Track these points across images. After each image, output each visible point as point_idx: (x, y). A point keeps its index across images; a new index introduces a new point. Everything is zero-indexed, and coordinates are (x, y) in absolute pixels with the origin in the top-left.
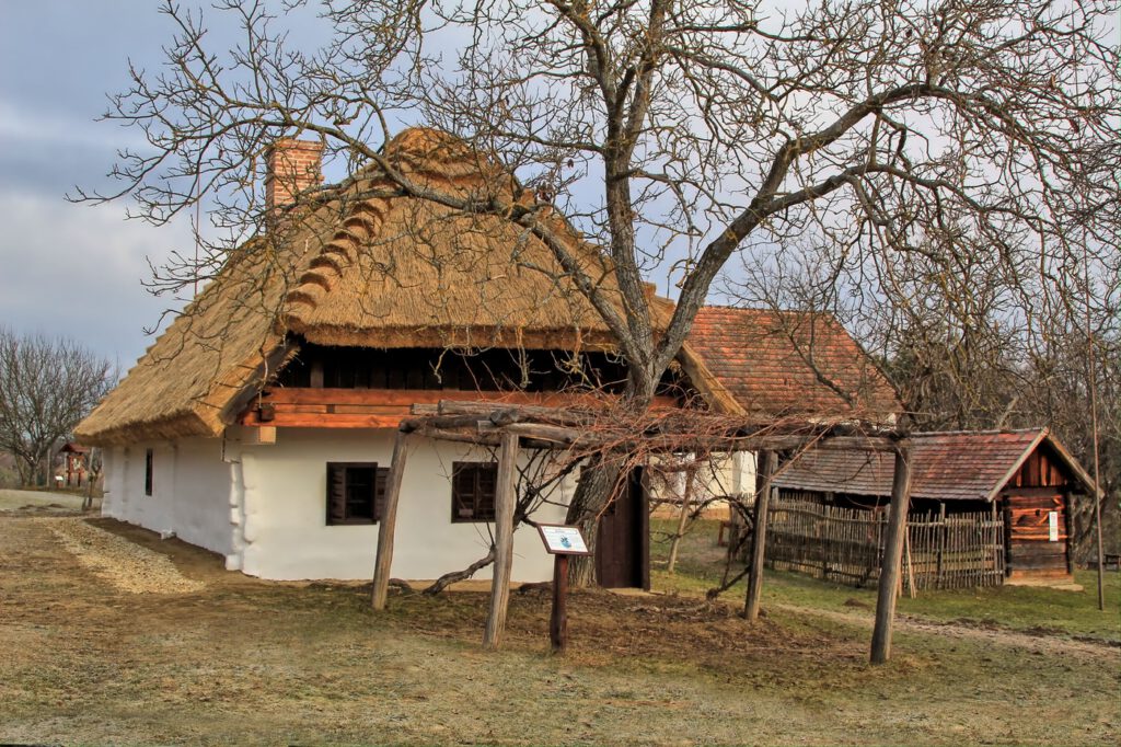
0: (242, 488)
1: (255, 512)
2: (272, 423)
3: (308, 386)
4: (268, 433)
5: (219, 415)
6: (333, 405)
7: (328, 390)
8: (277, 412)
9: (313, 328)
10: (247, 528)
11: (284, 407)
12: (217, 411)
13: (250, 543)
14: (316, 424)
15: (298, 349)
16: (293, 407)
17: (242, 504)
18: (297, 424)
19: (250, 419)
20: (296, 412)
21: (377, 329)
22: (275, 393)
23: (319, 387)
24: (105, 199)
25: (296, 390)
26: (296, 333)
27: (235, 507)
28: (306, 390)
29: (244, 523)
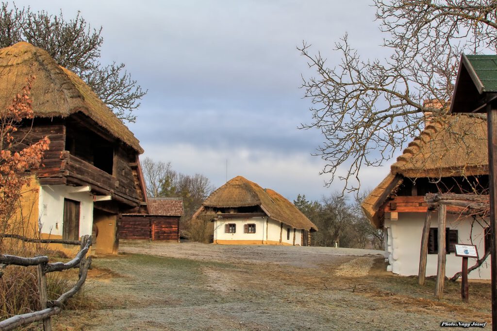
0: (392, 238)
1: (397, 248)
2: (396, 211)
3: (411, 195)
4: (394, 215)
5: (372, 208)
6: (421, 203)
7: (419, 197)
8: (398, 206)
9: (405, 171)
10: (394, 254)
11: (400, 204)
12: (372, 206)
13: (396, 260)
14: (414, 210)
15: (402, 180)
16: (404, 204)
17: (392, 245)
18: (406, 211)
19: (387, 209)
20: (405, 206)
21: (432, 170)
22: (396, 199)
23: (415, 196)
24: (310, 127)
25: (405, 197)
26: (399, 173)
27: (390, 246)
28: (410, 197)
29: (393, 252)
